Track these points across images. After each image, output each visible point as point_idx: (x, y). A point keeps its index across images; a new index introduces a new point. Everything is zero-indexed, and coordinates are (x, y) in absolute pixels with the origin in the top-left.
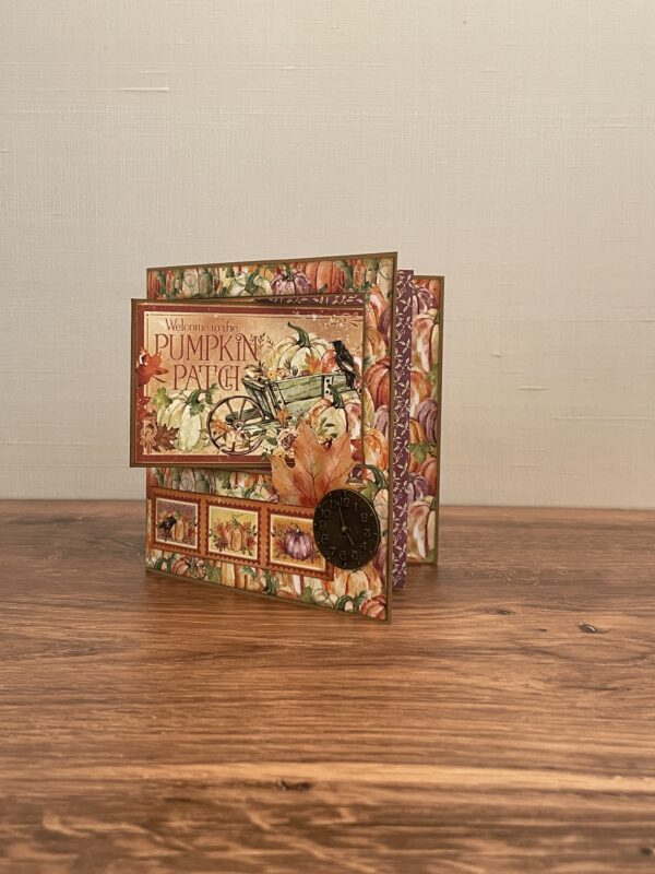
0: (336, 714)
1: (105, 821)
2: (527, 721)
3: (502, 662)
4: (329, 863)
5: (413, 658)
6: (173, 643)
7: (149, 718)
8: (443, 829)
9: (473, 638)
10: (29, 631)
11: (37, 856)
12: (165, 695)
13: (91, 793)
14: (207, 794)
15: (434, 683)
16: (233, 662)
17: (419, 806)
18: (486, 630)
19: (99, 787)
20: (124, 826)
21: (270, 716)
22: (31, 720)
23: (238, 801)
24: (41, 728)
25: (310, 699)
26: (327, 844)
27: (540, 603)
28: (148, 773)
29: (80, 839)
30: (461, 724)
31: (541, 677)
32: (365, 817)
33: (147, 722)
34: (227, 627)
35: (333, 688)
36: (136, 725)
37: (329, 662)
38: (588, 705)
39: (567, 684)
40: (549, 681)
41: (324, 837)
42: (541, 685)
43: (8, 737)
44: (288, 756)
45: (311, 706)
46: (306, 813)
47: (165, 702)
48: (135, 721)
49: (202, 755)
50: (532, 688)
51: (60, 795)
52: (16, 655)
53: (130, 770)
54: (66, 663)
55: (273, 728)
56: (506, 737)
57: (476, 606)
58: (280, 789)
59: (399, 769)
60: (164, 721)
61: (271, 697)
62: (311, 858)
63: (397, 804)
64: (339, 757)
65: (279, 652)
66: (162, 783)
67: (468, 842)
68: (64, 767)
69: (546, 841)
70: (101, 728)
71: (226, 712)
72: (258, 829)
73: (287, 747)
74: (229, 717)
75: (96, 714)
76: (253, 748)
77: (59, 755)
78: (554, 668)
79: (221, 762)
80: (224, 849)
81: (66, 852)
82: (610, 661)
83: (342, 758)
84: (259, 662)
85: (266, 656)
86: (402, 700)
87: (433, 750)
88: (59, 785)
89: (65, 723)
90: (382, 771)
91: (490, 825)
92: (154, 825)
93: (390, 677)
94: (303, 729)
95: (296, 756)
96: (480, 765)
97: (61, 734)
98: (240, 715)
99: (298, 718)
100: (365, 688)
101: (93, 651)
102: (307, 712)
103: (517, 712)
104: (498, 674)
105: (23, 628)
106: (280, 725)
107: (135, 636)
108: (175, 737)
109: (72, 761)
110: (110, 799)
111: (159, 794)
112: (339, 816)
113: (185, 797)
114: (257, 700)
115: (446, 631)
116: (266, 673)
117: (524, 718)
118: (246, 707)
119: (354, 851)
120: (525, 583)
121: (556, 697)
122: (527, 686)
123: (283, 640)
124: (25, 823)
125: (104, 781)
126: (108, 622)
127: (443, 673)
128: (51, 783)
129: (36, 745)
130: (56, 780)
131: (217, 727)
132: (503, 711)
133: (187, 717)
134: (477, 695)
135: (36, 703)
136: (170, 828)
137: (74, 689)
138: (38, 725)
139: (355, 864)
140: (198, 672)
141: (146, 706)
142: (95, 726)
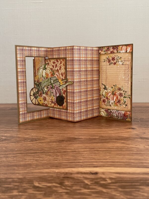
0: (99, 155)
1: (49, 183)
3: (137, 141)
4: (107, 193)
5: (114, 140)
6: (55, 138)
7: (53, 157)
8: (133, 184)
9: (128, 135)
10: (20, 136)
11: (35, 192)
12: (56, 151)
13: (44, 176)
14: (73, 176)
15: (122, 147)
16: (71, 142)
17: (126, 178)
18: (130, 133)
19: (46, 174)
20: (54, 184)
21: (83, 156)
22: (25, 158)
23: (80, 177)
24: (28, 160)
25: (92, 151)
26: (106, 188)
27: (142, 126)
28: (57, 171)
29: (44, 188)
30: (131, 157)
31: (147, 145)
32: (113, 181)
33: (54, 158)
34: (67, 134)
36: (51, 159)
37: (94, 142)
41: (104, 186)
42: (148, 147)
43: (20, 162)
44: (90, 166)
47: (57, 153)
49: (69, 166)
50: (146, 147)
51: (37, 177)
52: (18, 142)
53: (52, 170)
54: (30, 143)
55: (85, 159)
56: (143, 160)
57: (126, 127)
58: (90, 174)
59: (118, 168)
60: (57, 157)
61: (82, 151)
62: (102, 192)
63: (120, 178)
64: (103, 166)
65: (81, 140)
66: (61, 173)
67: (141, 187)
68: (36, 169)
70: (43, 160)
71: (72, 155)
72: (87, 184)
73: (89, 163)
75: (41, 156)
76: (81, 164)
77: (34, 166)
79: (74, 167)
80: (80, 190)
81: (41, 191)
84: (77, 142)
85: (78, 141)
86: (114, 151)
87: (126, 163)
88: (36, 174)
89: (33, 158)
90: (114, 169)
91: (145, 182)
92: (61, 184)
93: (110, 145)
94: (92, 159)
95: (92, 166)
96: (138, 167)
97: (33, 161)
98: (76, 156)
99: (90, 156)
100: (104, 148)
101: (36, 140)
102: (92, 154)
103: (144, 153)
105: (18, 135)
107: (45, 136)
108: (61, 161)
109: (37, 168)
110: (49, 177)
111: (61, 176)
112: (106, 181)
113: (67, 177)
114: (79, 152)
115: (121, 134)
116: (80, 145)
117: (146, 155)
118: (77, 153)
119: (113, 190)
122: (144, 147)
123: (81, 137)
124: (30, 184)
125: (46, 173)
126: (38, 133)
127: (123, 144)
128: (34, 174)
129: (28, 164)
130: (35, 173)
131: (71, 159)
133: (63, 156)
134: (133, 149)
135: (26, 153)
136: (66, 185)
137: (33, 150)
138: (27, 159)
139: (114, 193)
140: (63, 145)
141: (52, 154)
142: (41, 159)
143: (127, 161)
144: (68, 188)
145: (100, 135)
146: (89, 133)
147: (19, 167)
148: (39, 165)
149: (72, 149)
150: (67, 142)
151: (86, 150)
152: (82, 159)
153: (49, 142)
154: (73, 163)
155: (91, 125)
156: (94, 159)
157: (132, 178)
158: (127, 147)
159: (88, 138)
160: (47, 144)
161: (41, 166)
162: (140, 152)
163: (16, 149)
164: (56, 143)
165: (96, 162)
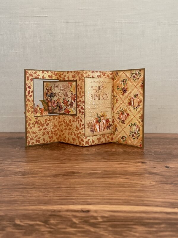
1: (32, 221)
2: (150, 193)
3: (143, 176)
4: (95, 232)
5: (118, 175)
6: (51, 172)
7: (44, 193)
8: (127, 223)
9: (135, 170)
10: (11, 169)
11: (14, 231)
12: (49, 186)
13: (29, 213)
14: (61, 214)
15: (124, 183)
16: (68, 177)
17: (120, 216)
18: (139, 168)
19: (31, 212)
20: (38, 222)
21: (78, 192)
22: (11, 193)
23: (69, 215)
25: (89, 187)
26: (94, 227)
27: (154, 160)
28: (44, 208)
29: (25, 226)
30: (132, 194)
31: (154, 181)
32: (105, 220)
33: (44, 194)
34: (66, 167)
35: (95, 184)
37: (95, 177)
38: (167, 188)
39: (162, 182)
40: (157, 182)
41: (94, 225)
42: (154, 183)
43: (5, 198)
44: (83, 203)
45: (89, 189)
46: (88, 219)
47: (49, 188)
48: (40, 194)
49: (59, 203)
50: (152, 184)
51: (20, 214)
52: (7, 176)
53: (39, 207)
54: (21, 177)
55: (78, 195)
56: (144, 197)
57: (136, 161)
58: (81, 212)
59: (114, 206)
60: (49, 194)
61: (78, 186)
62: (89, 231)
63: (114, 216)
65: (80, 174)
66: (48, 211)
67: (134, 226)
68: (21, 206)
69: (156, 226)
70: (31, 196)
71: (66, 191)
72: (75, 223)
73: (83, 200)
74: (66, 192)
75: (30, 192)
76: (73, 201)
77: (19, 203)
78: (158, 178)
79: (64, 205)
80: (65, 229)
81: (22, 229)
82: (174, 176)
83: (98, 203)
84: (75, 177)
85: (77, 175)
86: (115, 187)
87: (124, 201)
89: (21, 194)
90: (110, 207)
91: (140, 221)
92: (46, 222)
93: (112, 181)
94: (87, 195)
95: (85, 203)
96: (137, 205)
97: (20, 197)
98: (70, 192)
99: (86, 192)
100: (105, 184)
101: (28, 174)
102: (89, 191)
103: (148, 190)
104: (142, 180)
105: (9, 168)
106: (81, 194)
107: (40, 170)
108: (52, 198)
109: (23, 205)
110: (34, 215)
111: (47, 213)
112: (97, 219)
113: (54, 214)
114: (75, 187)
115: (127, 168)
116: (77, 180)
118: (71, 189)
119: (102, 229)
120: (150, 154)
121: (159, 186)
122: (150, 183)
123: (81, 171)
124: (10, 222)
125: (32, 210)
126: (33, 166)
127: (127, 180)
128: (17, 211)
129: (13, 200)
130: (19, 210)
131: (63, 195)
132: (144, 190)
133: (55, 192)
134: (137, 186)
135: (13, 189)
136: (50, 223)
137: (23, 185)
138: (13, 195)
139: (102, 233)
140: (58, 180)
141: (44, 189)
142: (29, 195)
143: (127, 198)
144: (53, 227)
145: (104, 169)
146: (91, 167)
147: (2, 203)
148: (25, 202)
149: (67, 185)
150: (63, 177)
151: (82, 185)
152: (76, 195)
153: (43, 177)
154: (65, 200)
155: (96, 158)
156: (89, 195)
157: (127, 217)
158: (130, 183)
159: (89, 172)
160: (40, 179)
161: (28, 203)
162: (143, 189)
163: (3, 184)
164: (51, 178)
165: (91, 199)
